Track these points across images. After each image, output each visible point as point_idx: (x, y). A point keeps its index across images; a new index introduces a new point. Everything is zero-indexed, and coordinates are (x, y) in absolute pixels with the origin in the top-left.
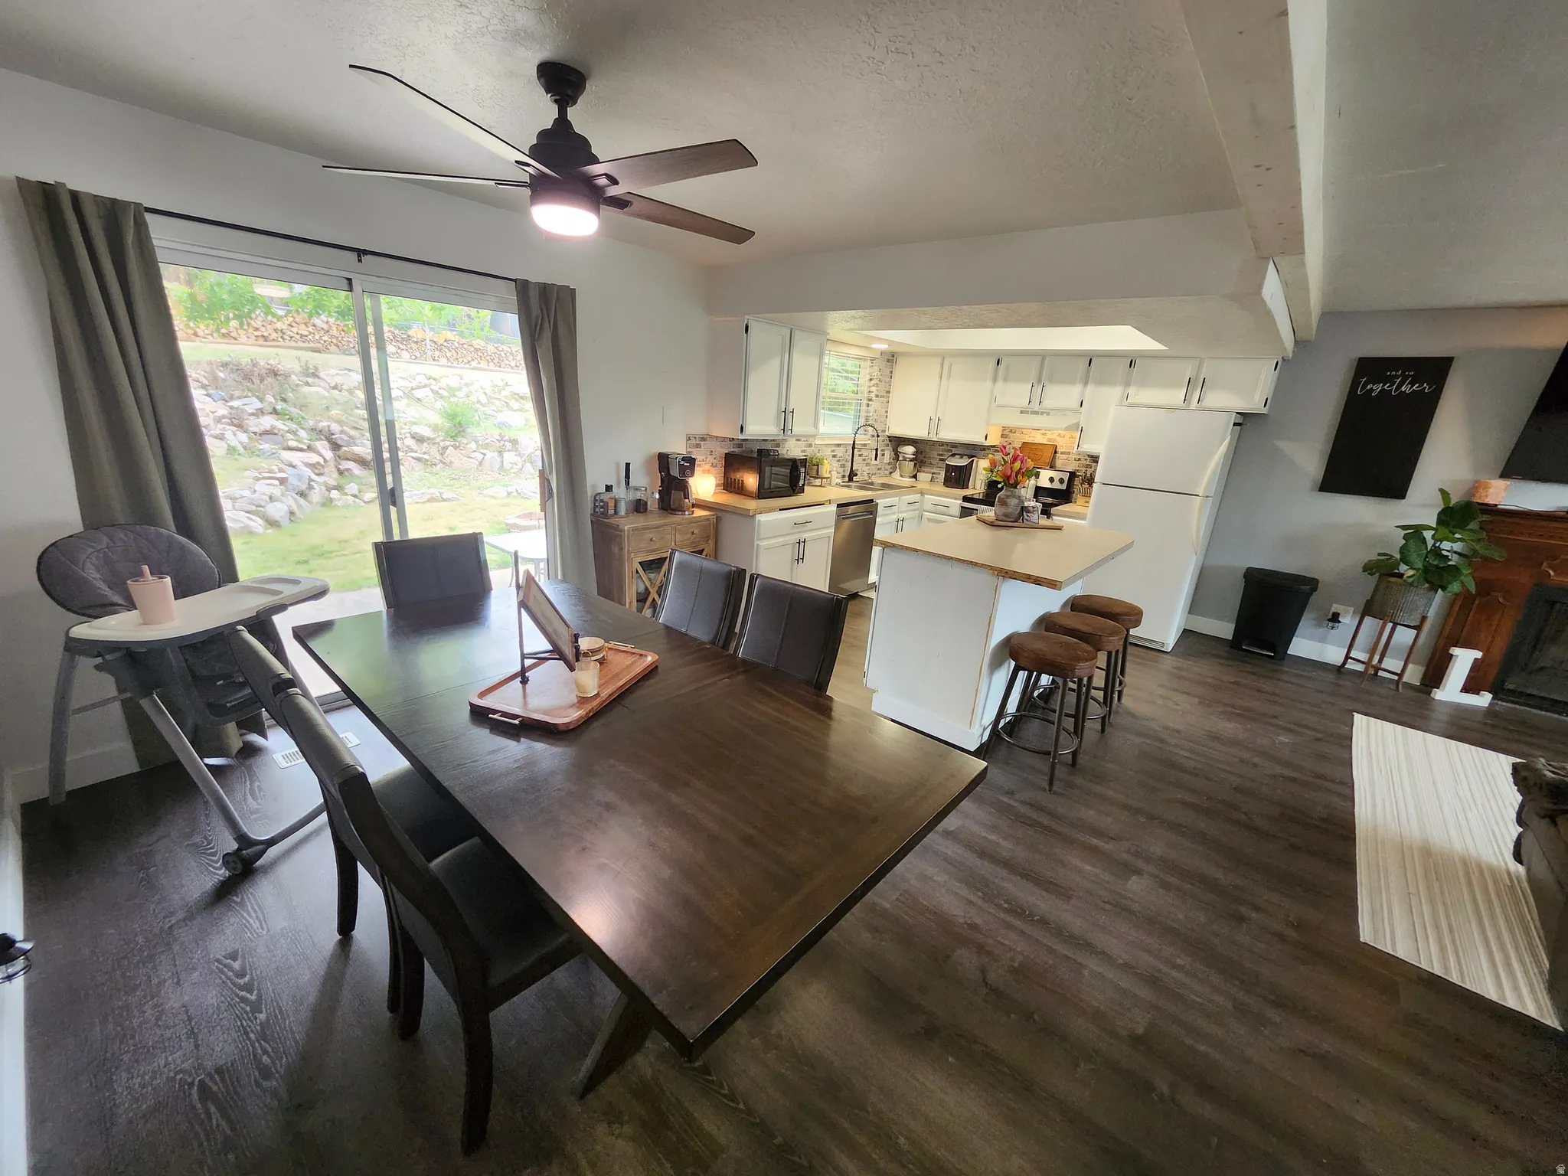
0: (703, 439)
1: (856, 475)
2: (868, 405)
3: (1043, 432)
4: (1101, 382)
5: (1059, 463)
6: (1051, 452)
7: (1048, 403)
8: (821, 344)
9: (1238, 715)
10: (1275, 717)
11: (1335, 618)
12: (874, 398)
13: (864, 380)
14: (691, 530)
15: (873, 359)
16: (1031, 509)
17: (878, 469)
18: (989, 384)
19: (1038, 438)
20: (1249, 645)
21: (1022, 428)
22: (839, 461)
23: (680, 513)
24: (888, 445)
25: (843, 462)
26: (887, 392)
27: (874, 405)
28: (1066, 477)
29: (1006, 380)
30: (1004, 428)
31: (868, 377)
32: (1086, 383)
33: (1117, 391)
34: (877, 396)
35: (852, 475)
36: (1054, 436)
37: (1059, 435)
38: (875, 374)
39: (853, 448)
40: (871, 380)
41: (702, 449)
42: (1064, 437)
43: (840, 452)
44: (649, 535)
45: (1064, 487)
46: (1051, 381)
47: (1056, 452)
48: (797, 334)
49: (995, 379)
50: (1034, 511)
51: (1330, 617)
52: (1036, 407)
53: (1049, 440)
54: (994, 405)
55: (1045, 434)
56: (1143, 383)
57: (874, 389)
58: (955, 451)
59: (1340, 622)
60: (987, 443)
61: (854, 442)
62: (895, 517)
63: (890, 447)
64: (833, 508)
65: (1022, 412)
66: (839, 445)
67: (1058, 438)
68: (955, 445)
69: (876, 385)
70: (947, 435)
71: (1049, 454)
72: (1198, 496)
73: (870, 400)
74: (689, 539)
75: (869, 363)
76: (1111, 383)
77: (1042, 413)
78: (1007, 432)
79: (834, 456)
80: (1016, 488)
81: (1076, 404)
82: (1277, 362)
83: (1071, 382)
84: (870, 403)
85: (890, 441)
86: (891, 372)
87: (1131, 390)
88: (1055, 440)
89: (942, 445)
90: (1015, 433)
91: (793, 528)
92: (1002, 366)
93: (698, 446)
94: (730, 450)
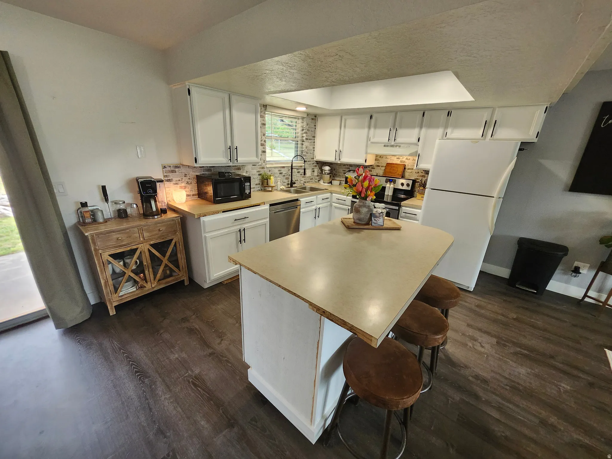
0: (177, 167)
1: (295, 183)
2: (302, 144)
3: (397, 157)
4: (430, 126)
5: (407, 175)
6: (402, 168)
7: (399, 140)
8: (255, 105)
9: (526, 356)
10: (552, 357)
11: (576, 271)
12: (305, 140)
13: (299, 130)
14: (158, 228)
15: (303, 118)
16: (378, 215)
17: (311, 179)
18: (366, 130)
19: (395, 161)
20: (519, 285)
21: (386, 155)
22: (284, 176)
23: (151, 217)
24: (316, 166)
25: (287, 177)
26: (313, 137)
27: (306, 144)
28: (410, 183)
29: (375, 127)
30: (377, 156)
31: (301, 129)
32: (421, 127)
33: (440, 131)
34: (307, 139)
35: (292, 184)
36: (404, 160)
37: (407, 159)
38: (305, 126)
39: (292, 169)
40: (303, 130)
41: (177, 173)
42: (409, 159)
43: (284, 171)
44: (115, 236)
45: (409, 188)
46: (401, 127)
47: (405, 169)
48: (233, 98)
49: (369, 127)
50: (380, 216)
51: (573, 269)
52: (393, 143)
53: (401, 161)
54: (369, 142)
55: (398, 158)
56: (457, 126)
57: (304, 135)
58: (351, 168)
59: (580, 273)
60: (367, 164)
61: (292, 165)
62: (314, 207)
63: (317, 167)
64: (267, 207)
65: (385, 146)
66: (284, 167)
67: (407, 161)
68: (351, 165)
69: (306, 133)
70: (346, 159)
71: (401, 170)
72: (493, 197)
73: (303, 141)
74: (156, 234)
75: (300, 121)
76: (437, 127)
77: (396, 146)
78: (378, 157)
79: (281, 173)
80: (366, 200)
81: (415, 140)
82: (547, 107)
83: (412, 127)
84: (303, 143)
85: (317, 164)
86: (315, 126)
87: (449, 131)
88: (404, 162)
89: (345, 165)
90: (383, 158)
91: (234, 223)
92: (373, 120)
93: (173, 171)
94: (201, 173)
